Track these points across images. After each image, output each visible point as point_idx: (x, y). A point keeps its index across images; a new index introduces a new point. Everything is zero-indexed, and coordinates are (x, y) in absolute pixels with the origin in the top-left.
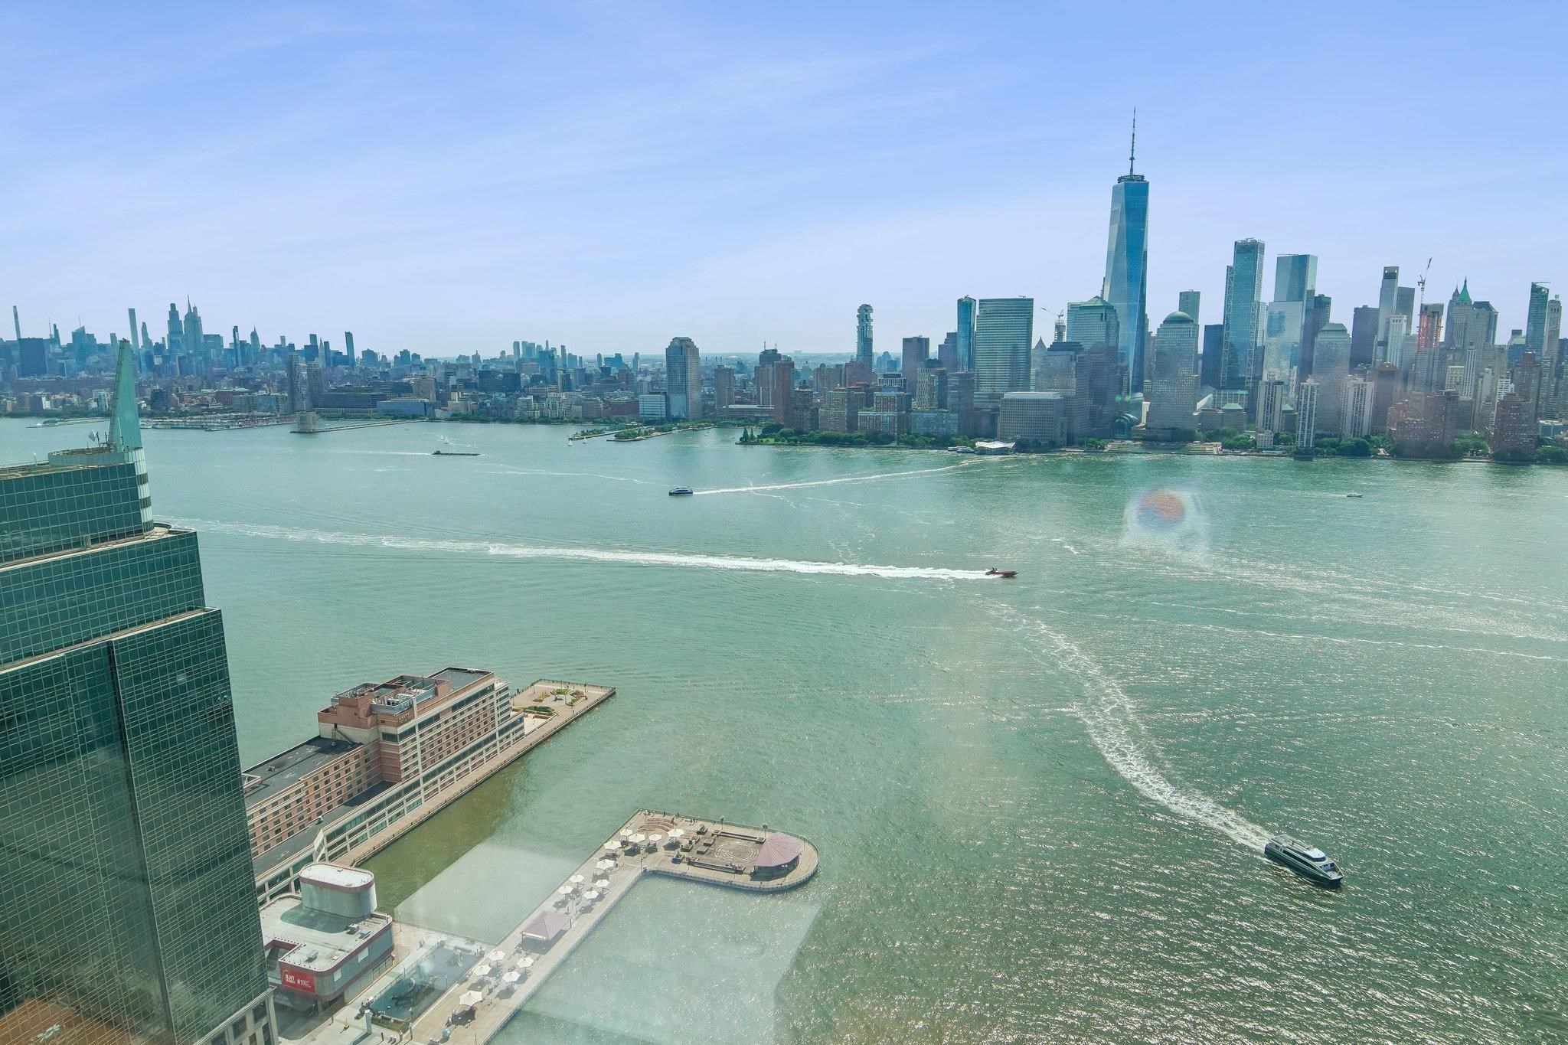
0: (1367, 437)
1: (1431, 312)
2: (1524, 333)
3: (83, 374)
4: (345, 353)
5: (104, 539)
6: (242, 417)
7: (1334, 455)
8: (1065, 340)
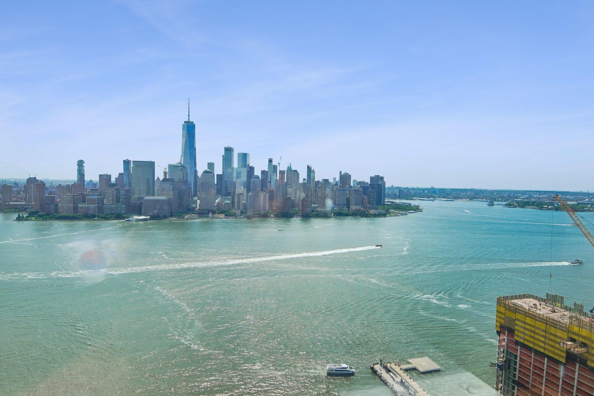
0: (268, 211)
1: (282, 173)
2: (306, 180)
7: (259, 217)
8: (168, 177)
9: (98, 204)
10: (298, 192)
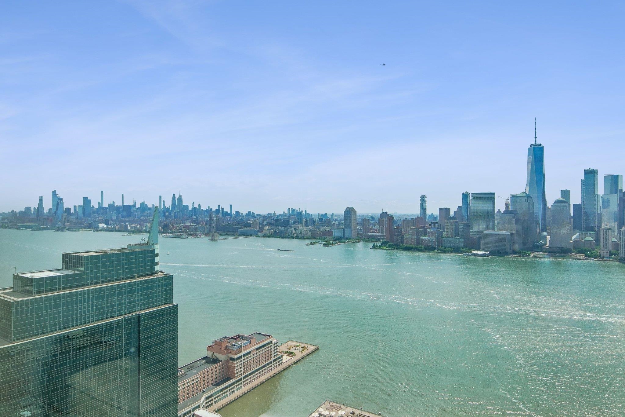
3: (142, 218)
4: (229, 212)
5: (142, 276)
6: (192, 234)
8: (510, 209)
9: (437, 237)
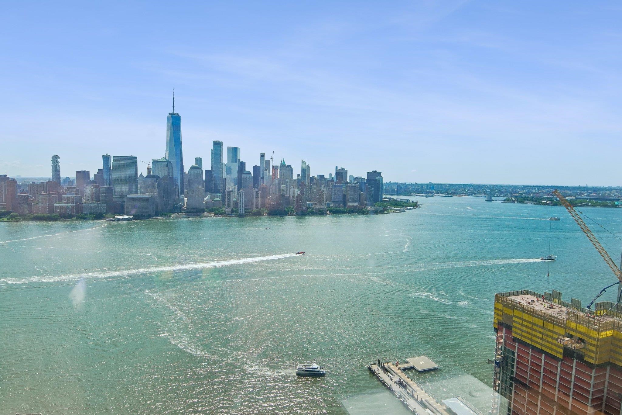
0: (260, 209)
1: (275, 168)
2: (301, 175)
7: (251, 215)
8: (152, 174)
9: (76, 203)
10: (292, 189)
